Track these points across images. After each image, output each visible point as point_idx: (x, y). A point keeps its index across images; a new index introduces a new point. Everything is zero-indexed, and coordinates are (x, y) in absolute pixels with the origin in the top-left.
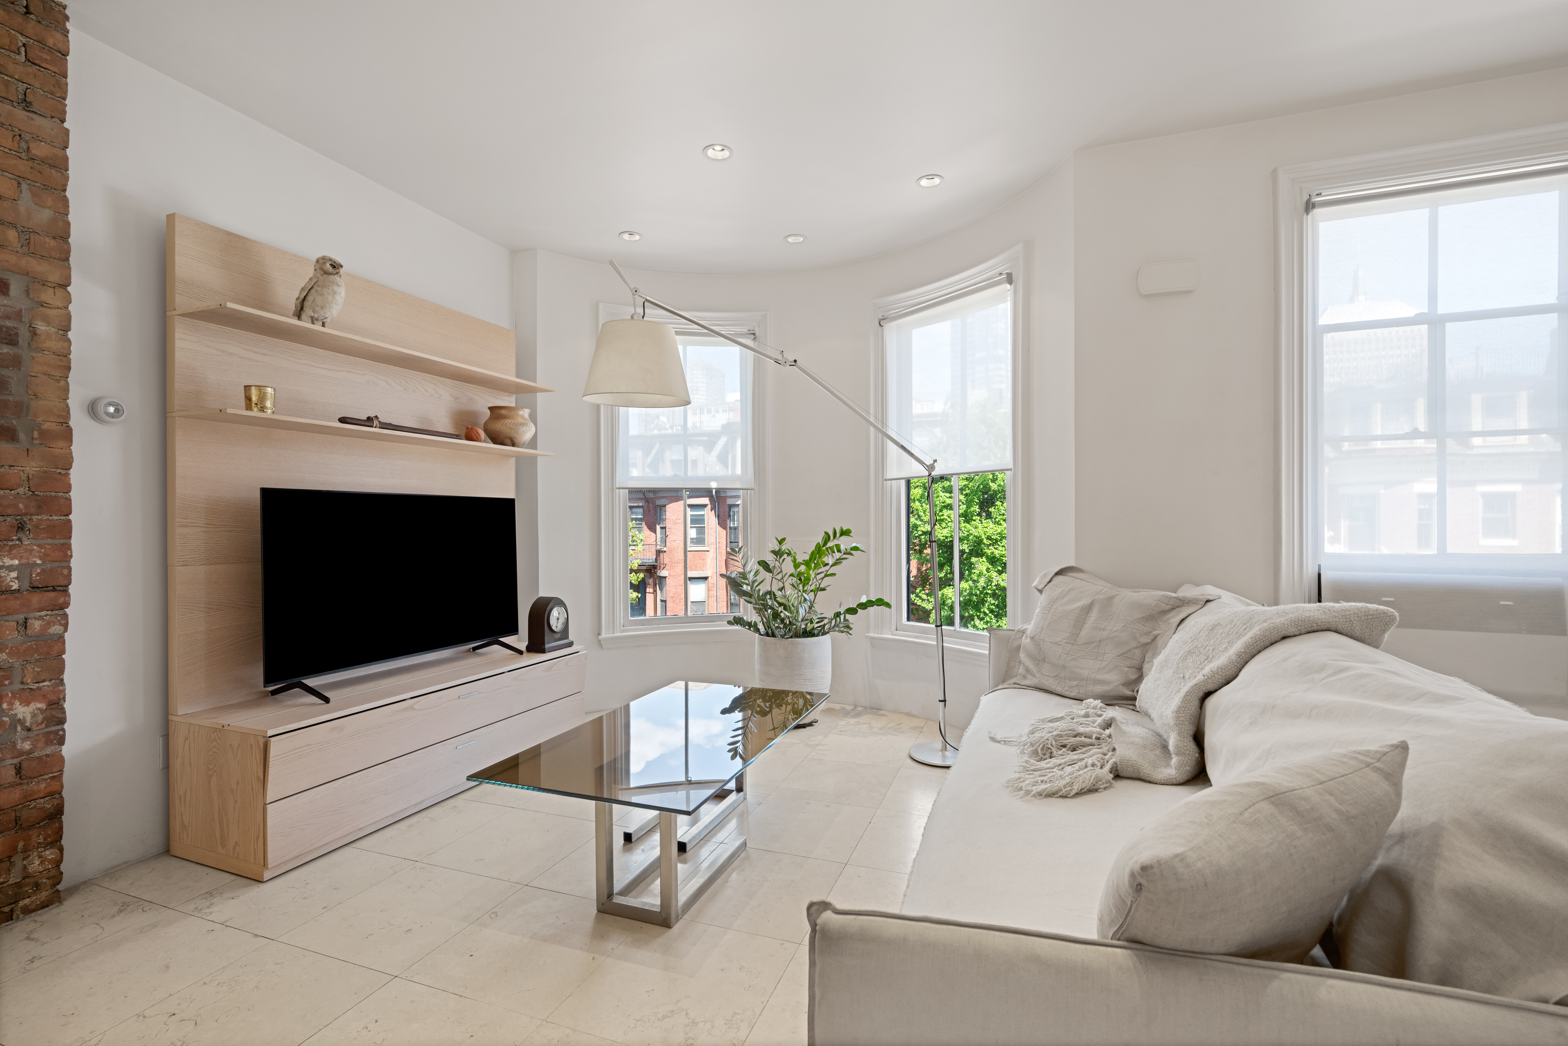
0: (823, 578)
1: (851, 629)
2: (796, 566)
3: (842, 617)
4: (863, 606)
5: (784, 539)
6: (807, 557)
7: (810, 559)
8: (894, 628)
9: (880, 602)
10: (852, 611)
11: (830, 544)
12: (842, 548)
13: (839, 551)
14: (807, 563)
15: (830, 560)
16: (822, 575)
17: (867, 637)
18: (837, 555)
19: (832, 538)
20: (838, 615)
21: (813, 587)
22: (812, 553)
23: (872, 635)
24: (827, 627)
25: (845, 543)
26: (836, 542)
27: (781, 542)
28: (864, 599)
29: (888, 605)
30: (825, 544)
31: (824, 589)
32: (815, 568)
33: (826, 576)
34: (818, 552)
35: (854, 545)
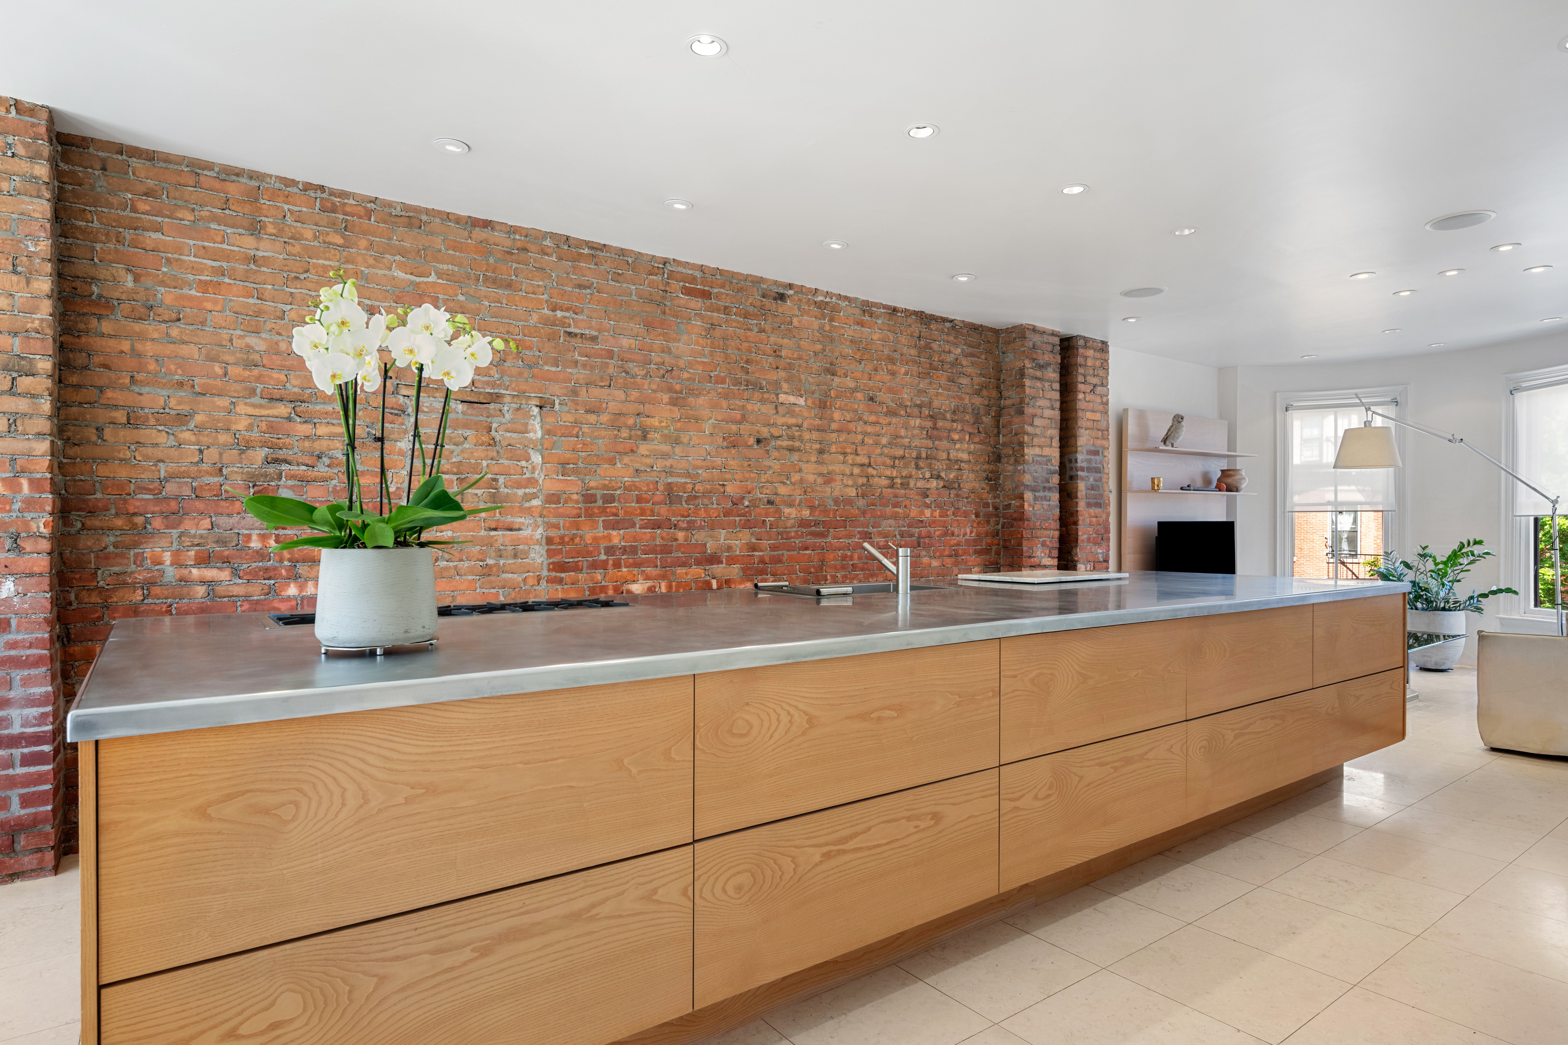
0: (1458, 573)
1: (1482, 610)
2: (1436, 564)
3: (1475, 600)
4: (1494, 593)
5: (1427, 547)
6: (1445, 559)
7: (1448, 560)
8: (1522, 611)
9: (1509, 590)
10: (1485, 596)
11: (1464, 551)
12: (1476, 552)
13: (1473, 555)
14: (1445, 563)
15: (1465, 561)
16: (1459, 571)
17: (1497, 617)
18: (1472, 558)
19: (1466, 546)
20: (1472, 598)
21: (1451, 579)
22: (1450, 556)
23: (1501, 616)
24: (1462, 606)
25: (1477, 549)
26: (1469, 549)
27: (1424, 549)
28: (1494, 588)
29: (1516, 593)
30: (1460, 550)
31: (1459, 581)
32: (1451, 566)
33: (1461, 571)
34: (1454, 557)
35: (1486, 551)
